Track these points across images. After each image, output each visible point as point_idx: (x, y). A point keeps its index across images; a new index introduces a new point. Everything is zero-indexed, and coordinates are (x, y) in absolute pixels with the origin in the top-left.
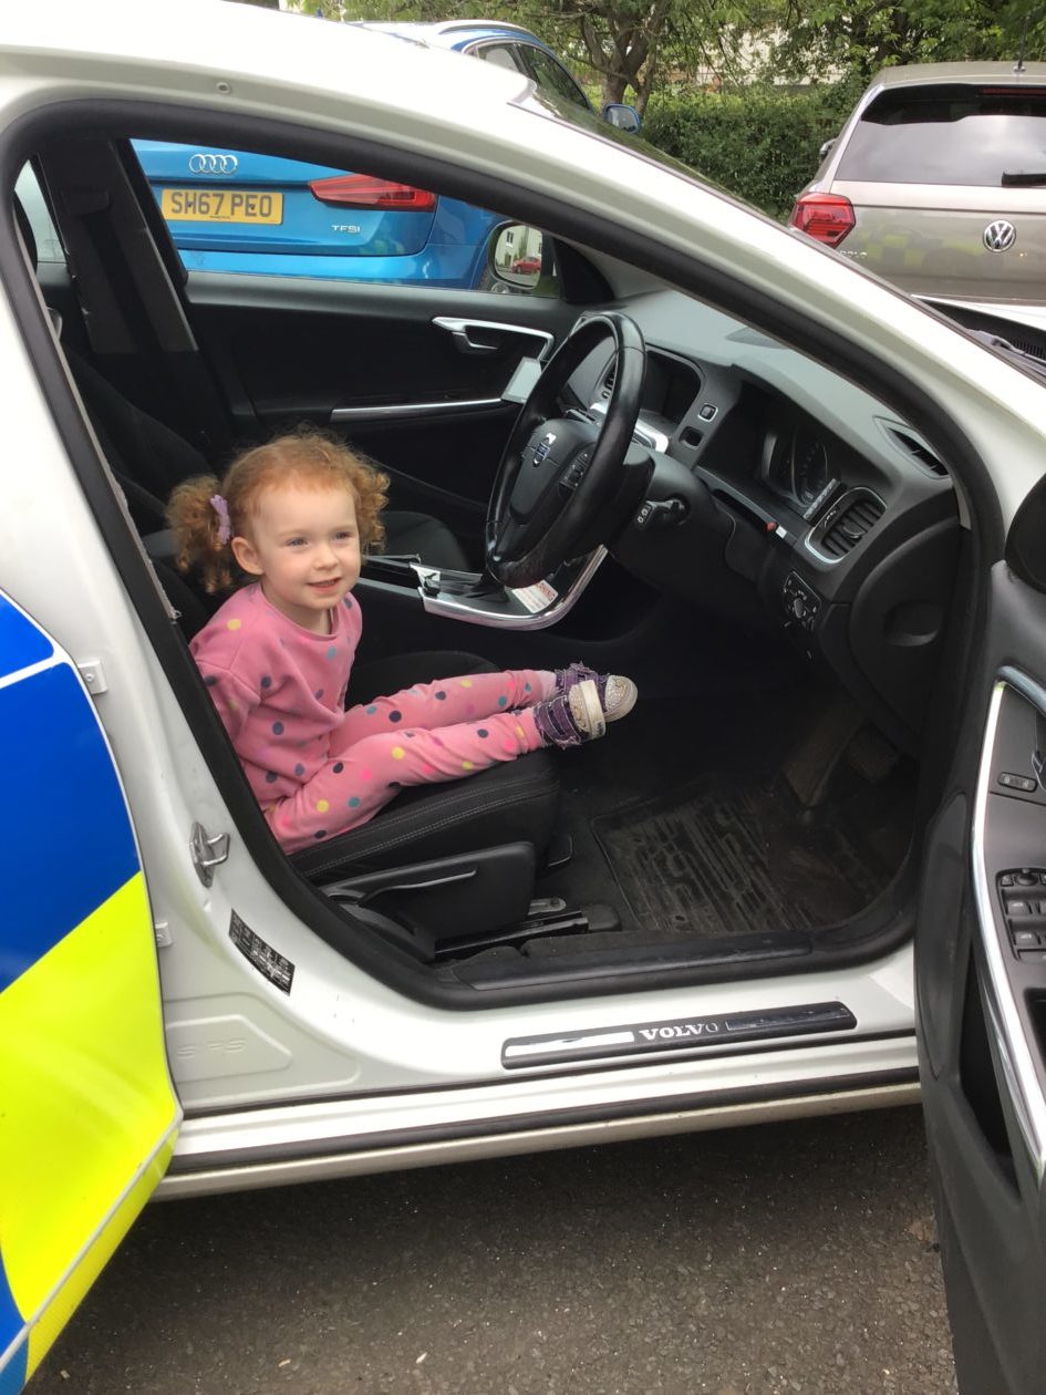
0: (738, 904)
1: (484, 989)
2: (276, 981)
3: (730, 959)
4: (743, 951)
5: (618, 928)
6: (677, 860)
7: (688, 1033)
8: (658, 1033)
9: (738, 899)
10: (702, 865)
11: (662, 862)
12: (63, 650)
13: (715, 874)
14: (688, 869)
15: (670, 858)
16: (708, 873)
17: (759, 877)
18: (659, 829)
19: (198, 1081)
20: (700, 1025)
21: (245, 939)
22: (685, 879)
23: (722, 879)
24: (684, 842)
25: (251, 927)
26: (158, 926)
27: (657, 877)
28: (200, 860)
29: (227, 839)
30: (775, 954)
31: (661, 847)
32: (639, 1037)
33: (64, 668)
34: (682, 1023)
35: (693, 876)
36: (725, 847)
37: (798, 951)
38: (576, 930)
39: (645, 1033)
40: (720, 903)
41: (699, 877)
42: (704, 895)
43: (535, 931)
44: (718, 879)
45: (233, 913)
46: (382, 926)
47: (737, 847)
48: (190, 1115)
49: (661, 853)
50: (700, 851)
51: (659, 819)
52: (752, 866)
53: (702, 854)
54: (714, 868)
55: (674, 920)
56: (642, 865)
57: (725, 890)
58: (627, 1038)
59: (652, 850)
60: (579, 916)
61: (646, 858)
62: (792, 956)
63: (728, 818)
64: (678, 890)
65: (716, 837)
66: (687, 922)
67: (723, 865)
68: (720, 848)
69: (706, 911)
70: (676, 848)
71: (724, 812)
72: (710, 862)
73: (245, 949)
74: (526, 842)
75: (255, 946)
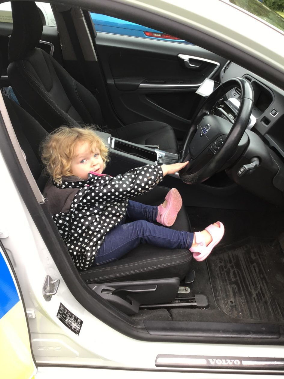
0: (254, 298)
1: (153, 334)
2: (74, 330)
3: (248, 336)
4: (253, 333)
5: (208, 306)
6: (234, 272)
9: (255, 295)
10: (243, 277)
11: (228, 273)
13: (247, 282)
14: (238, 278)
15: (232, 271)
16: (245, 281)
17: (264, 285)
20: (232, 360)
21: (64, 315)
22: (236, 283)
23: (250, 285)
24: (238, 265)
25: (68, 309)
27: (226, 280)
28: (46, 293)
29: (59, 281)
31: (229, 265)
32: (208, 362)
34: (226, 358)
35: (239, 282)
36: (253, 269)
40: (248, 296)
41: (241, 283)
42: (242, 292)
44: (248, 284)
45: (61, 304)
47: (257, 270)
49: (229, 269)
50: (243, 269)
51: (230, 253)
52: (262, 279)
53: (244, 271)
54: (247, 279)
55: (229, 303)
56: (221, 273)
57: (250, 290)
58: (203, 362)
59: (226, 267)
61: (223, 271)
62: (272, 338)
63: (255, 256)
64: (233, 287)
65: (250, 264)
66: (234, 304)
67: (250, 277)
68: (251, 270)
69: (242, 299)
70: (235, 267)
71: (254, 253)
72: (246, 275)
73: (63, 319)
74: (177, 278)
75: (68, 316)
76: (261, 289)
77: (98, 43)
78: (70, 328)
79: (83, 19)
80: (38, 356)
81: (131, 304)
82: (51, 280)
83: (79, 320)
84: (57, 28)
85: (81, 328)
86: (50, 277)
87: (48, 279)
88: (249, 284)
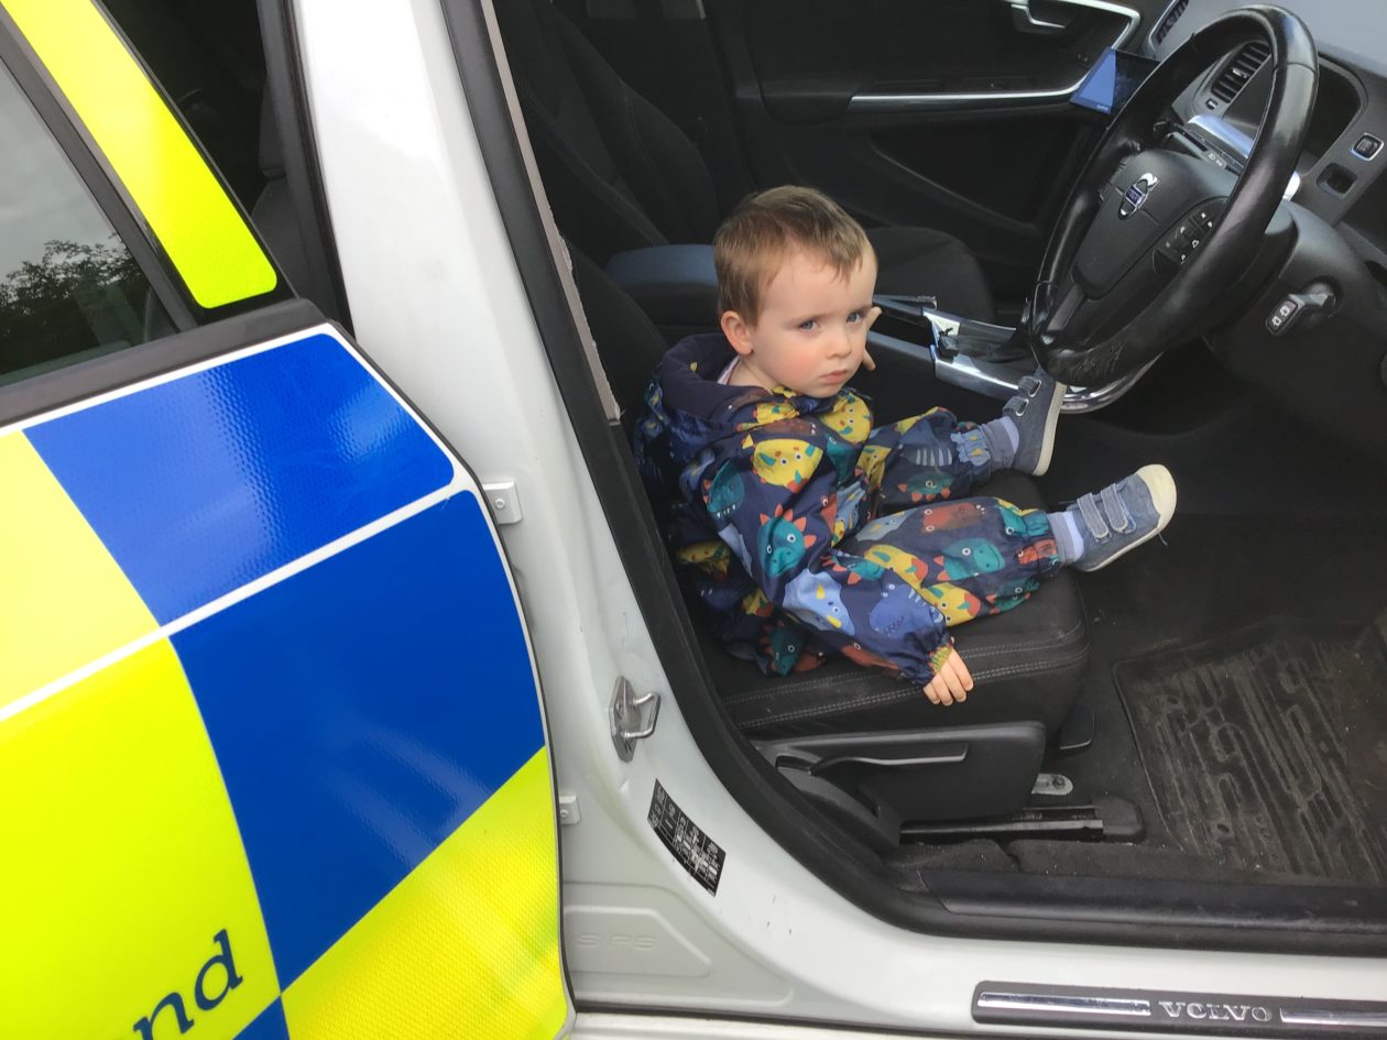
1: (957, 909)
2: (700, 877)
6: (1223, 735)
9: (1304, 809)
10: (1259, 750)
11: (1202, 737)
12: (464, 470)
13: (1273, 764)
14: (1238, 751)
15: (1214, 731)
16: (1264, 764)
17: (1334, 777)
18: (1202, 687)
19: (592, 973)
20: (1245, 1008)
21: (669, 822)
22: (1232, 767)
23: (1283, 776)
24: (1233, 709)
25: (676, 804)
27: (1195, 760)
28: (620, 730)
29: (657, 700)
30: (1361, 926)
31: (1202, 712)
32: (1158, 1010)
33: (465, 496)
34: (1218, 999)
35: (1244, 763)
36: (1288, 724)
38: (1086, 835)
40: (1280, 812)
41: (1251, 765)
42: (1259, 797)
44: (1278, 772)
45: (658, 784)
46: (838, 803)
47: (1306, 728)
49: (1204, 722)
51: (1203, 671)
52: (1325, 757)
53: (1257, 731)
54: (1272, 753)
55: (1215, 830)
56: (1176, 737)
57: (1286, 790)
58: (1142, 1008)
59: (1192, 716)
60: (1091, 814)
63: (1295, 682)
64: (1223, 781)
65: (1278, 708)
66: (1231, 834)
67: (1284, 752)
68: (1282, 726)
70: (1223, 718)
71: (1290, 671)
72: (1268, 745)
73: (666, 836)
74: (1036, 724)
75: (680, 829)
76: (1326, 789)
78: (689, 867)
80: (575, 972)
81: (874, 812)
82: (631, 695)
83: (711, 846)
85: (719, 871)
86: (628, 682)
87: (624, 691)
88: (1282, 771)
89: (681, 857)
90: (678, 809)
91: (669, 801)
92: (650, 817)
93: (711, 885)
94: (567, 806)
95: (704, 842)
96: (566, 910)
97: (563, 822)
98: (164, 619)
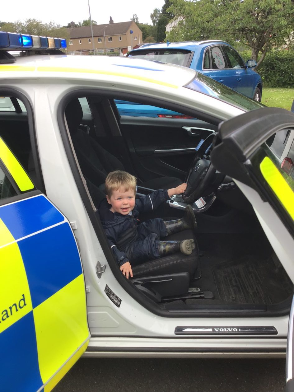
0: (251, 295)
1: (172, 312)
2: (116, 304)
3: (242, 311)
4: (246, 309)
5: (213, 298)
6: (235, 280)
7: (228, 331)
8: (219, 330)
9: (251, 293)
10: (243, 282)
11: (231, 280)
12: (66, 219)
13: (246, 285)
14: (238, 283)
15: (233, 279)
16: (244, 285)
17: (259, 287)
18: (232, 271)
19: (94, 328)
20: (232, 329)
21: (109, 292)
22: (237, 286)
24: (238, 275)
25: (111, 289)
26: (86, 287)
27: (228, 285)
28: (98, 271)
29: (106, 266)
30: (256, 311)
32: (214, 330)
33: (66, 223)
34: (227, 328)
35: (239, 285)
36: (250, 277)
37: (262, 311)
38: (201, 298)
39: (216, 329)
40: (246, 294)
41: (241, 286)
42: (241, 291)
43: (189, 297)
45: (107, 285)
46: (147, 291)
47: (254, 278)
48: (93, 336)
49: (231, 277)
50: (243, 278)
51: (232, 267)
52: (258, 284)
54: (246, 283)
55: (231, 298)
56: (225, 281)
57: (248, 290)
58: (210, 330)
59: (229, 276)
60: (203, 294)
61: (226, 279)
62: (260, 312)
63: (253, 269)
64: (234, 289)
65: (248, 274)
66: (234, 298)
67: (248, 282)
69: (241, 296)
70: (236, 276)
71: (252, 267)
72: (245, 281)
73: (109, 295)
74: (187, 273)
75: (111, 294)
76: (257, 289)
77: (122, 123)
78: (114, 302)
79: (111, 107)
80: (91, 328)
81: (155, 294)
82: (100, 265)
83: (118, 299)
84: (91, 115)
85: (120, 303)
86: (100, 263)
87: (99, 264)
88: (248, 287)
89: (112, 300)
90: (111, 291)
91: (109, 289)
92: (105, 291)
93: (119, 306)
94: (88, 288)
95: (117, 298)
96: (88, 313)
97: (87, 292)
98: (16, 239)
